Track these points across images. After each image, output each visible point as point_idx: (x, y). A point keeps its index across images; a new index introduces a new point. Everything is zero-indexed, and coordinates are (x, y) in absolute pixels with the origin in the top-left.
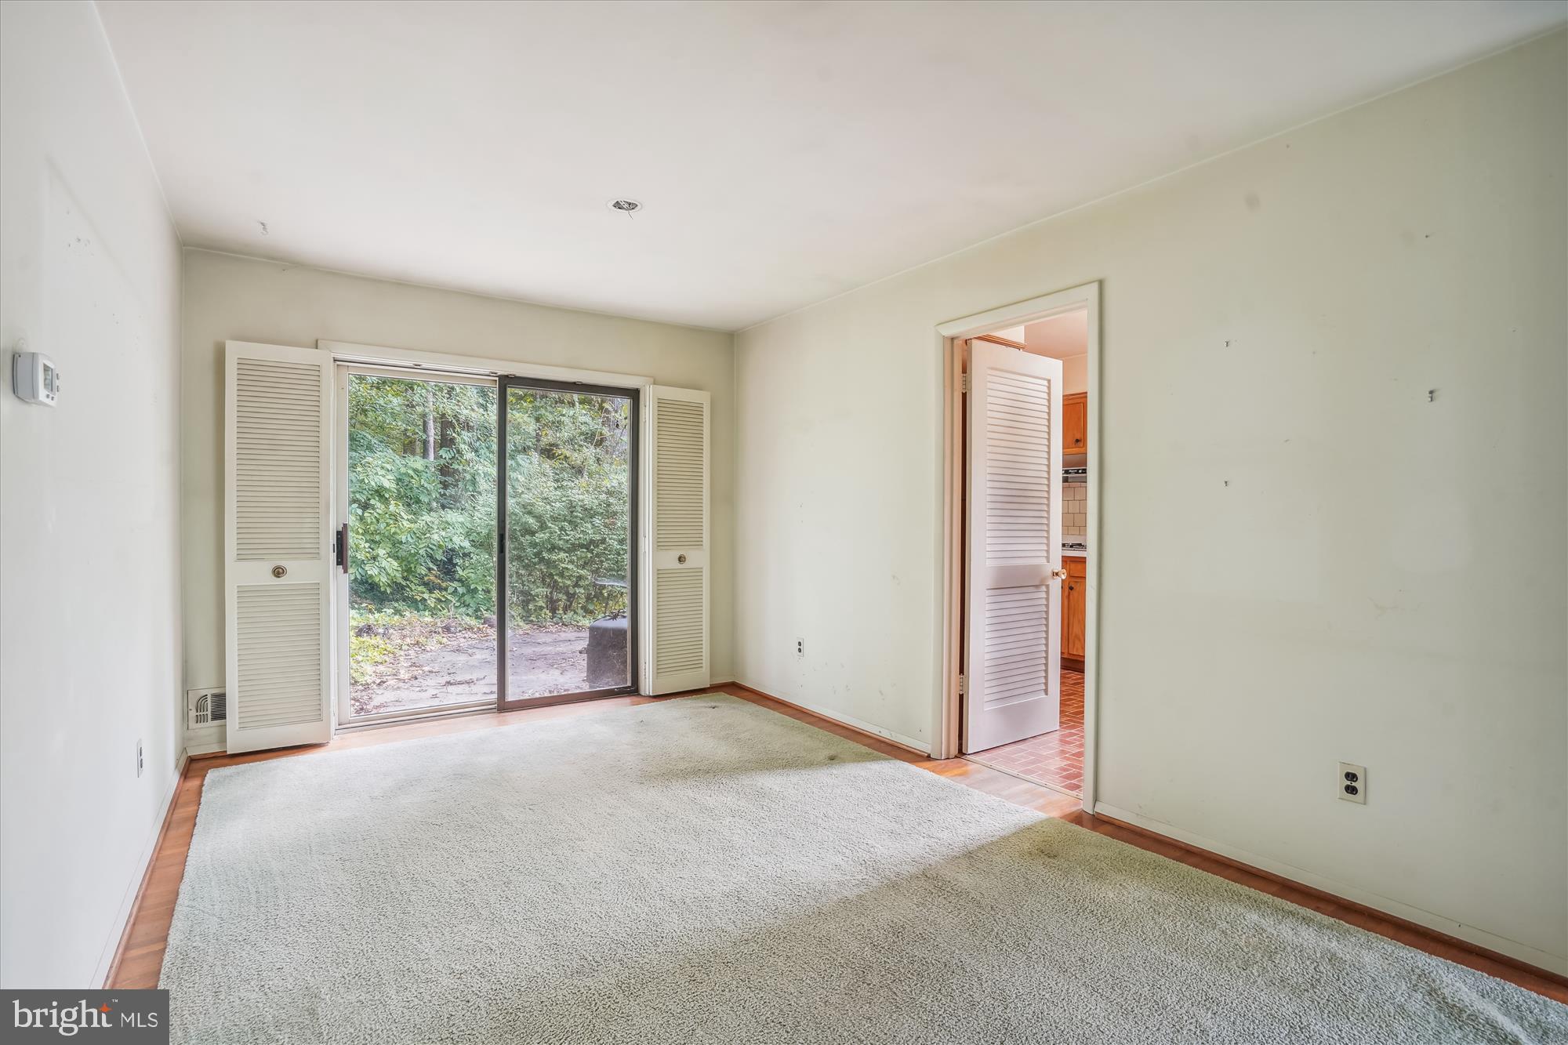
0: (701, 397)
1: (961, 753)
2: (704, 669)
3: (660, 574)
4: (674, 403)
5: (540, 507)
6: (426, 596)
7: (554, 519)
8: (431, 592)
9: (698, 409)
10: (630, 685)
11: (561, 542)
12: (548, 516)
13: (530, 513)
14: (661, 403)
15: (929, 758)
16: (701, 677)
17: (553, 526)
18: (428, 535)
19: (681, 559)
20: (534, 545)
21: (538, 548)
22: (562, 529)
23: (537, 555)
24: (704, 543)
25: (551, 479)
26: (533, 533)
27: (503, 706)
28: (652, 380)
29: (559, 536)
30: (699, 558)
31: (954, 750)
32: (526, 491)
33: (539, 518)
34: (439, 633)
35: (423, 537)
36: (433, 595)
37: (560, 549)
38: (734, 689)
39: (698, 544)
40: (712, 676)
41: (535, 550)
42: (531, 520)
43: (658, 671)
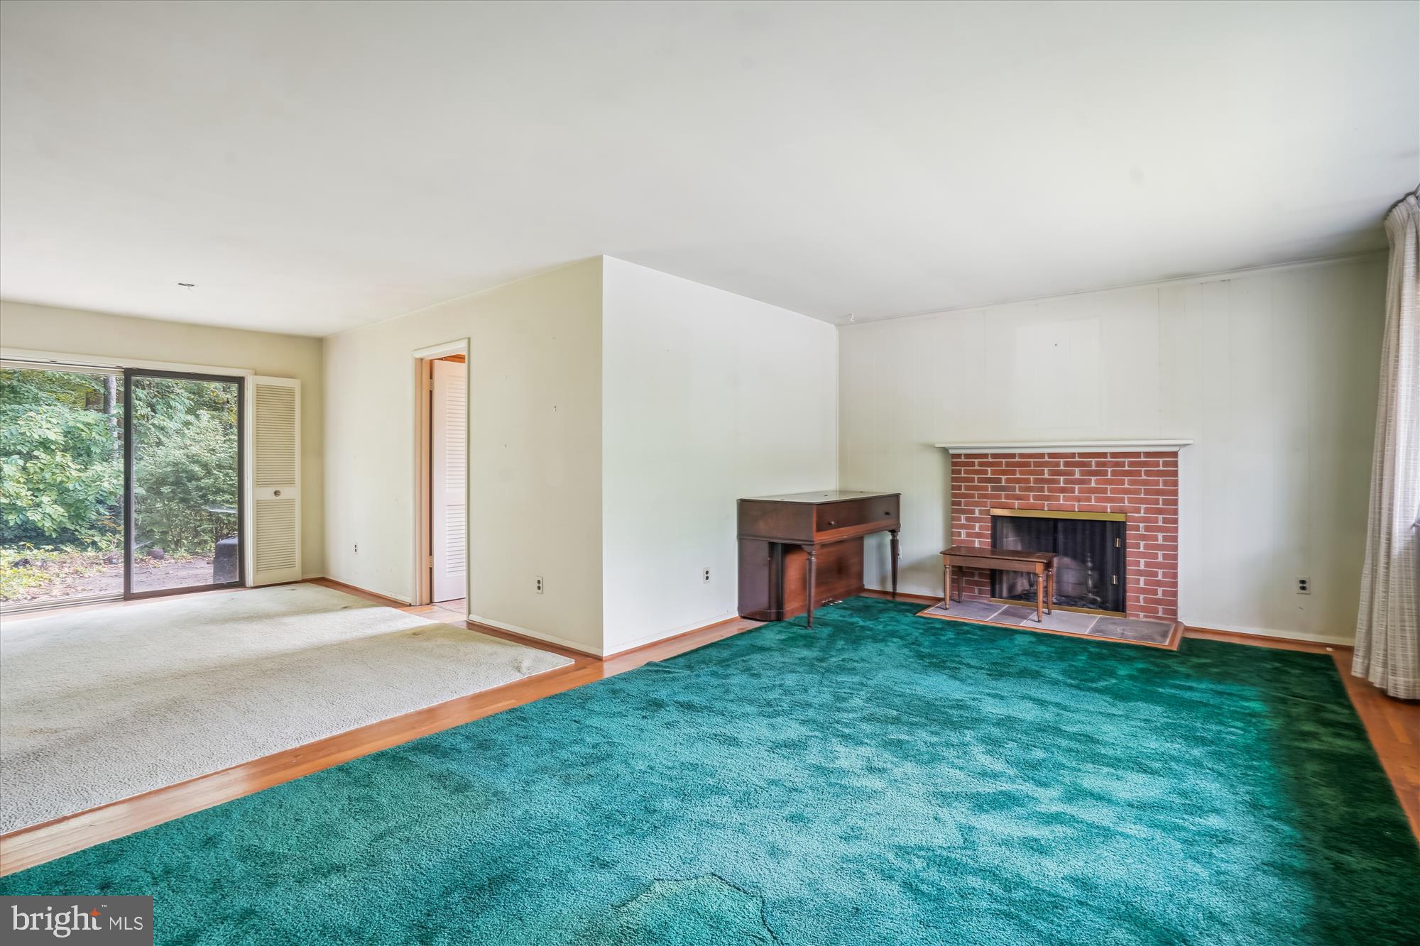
0: (294, 384)
1: (431, 602)
2: (297, 568)
3: (258, 504)
4: (270, 388)
5: (206, 457)
6: (96, 539)
7: (220, 467)
8: (103, 535)
9: (290, 392)
10: (238, 580)
11: (225, 486)
12: (214, 465)
13: (194, 462)
14: (259, 388)
15: (410, 605)
16: (296, 573)
17: (218, 473)
18: (98, 483)
19: (277, 493)
20: (199, 489)
21: (204, 491)
22: (227, 475)
23: (202, 497)
24: (296, 482)
25: (221, 433)
26: (199, 479)
27: (128, 596)
28: (253, 372)
29: (224, 481)
30: (291, 493)
31: (426, 600)
32: (194, 444)
33: (205, 466)
34: (101, 564)
35: (93, 485)
36: (105, 538)
37: (224, 492)
38: (323, 581)
39: (291, 482)
40: (303, 573)
41: (200, 493)
42: (196, 468)
43: (257, 569)
